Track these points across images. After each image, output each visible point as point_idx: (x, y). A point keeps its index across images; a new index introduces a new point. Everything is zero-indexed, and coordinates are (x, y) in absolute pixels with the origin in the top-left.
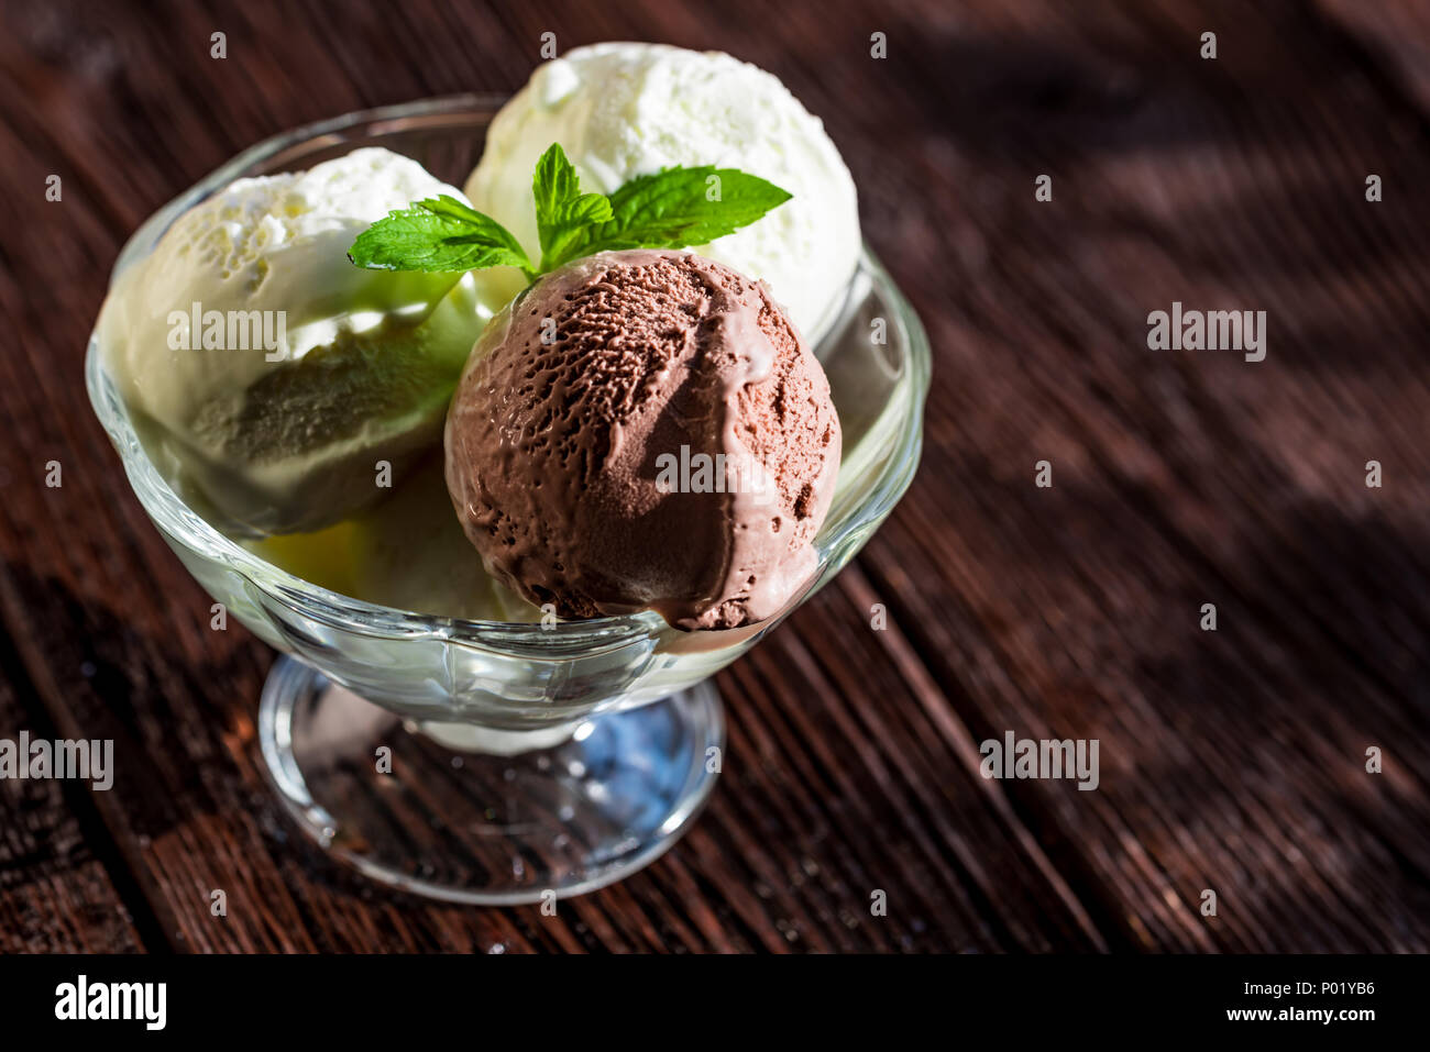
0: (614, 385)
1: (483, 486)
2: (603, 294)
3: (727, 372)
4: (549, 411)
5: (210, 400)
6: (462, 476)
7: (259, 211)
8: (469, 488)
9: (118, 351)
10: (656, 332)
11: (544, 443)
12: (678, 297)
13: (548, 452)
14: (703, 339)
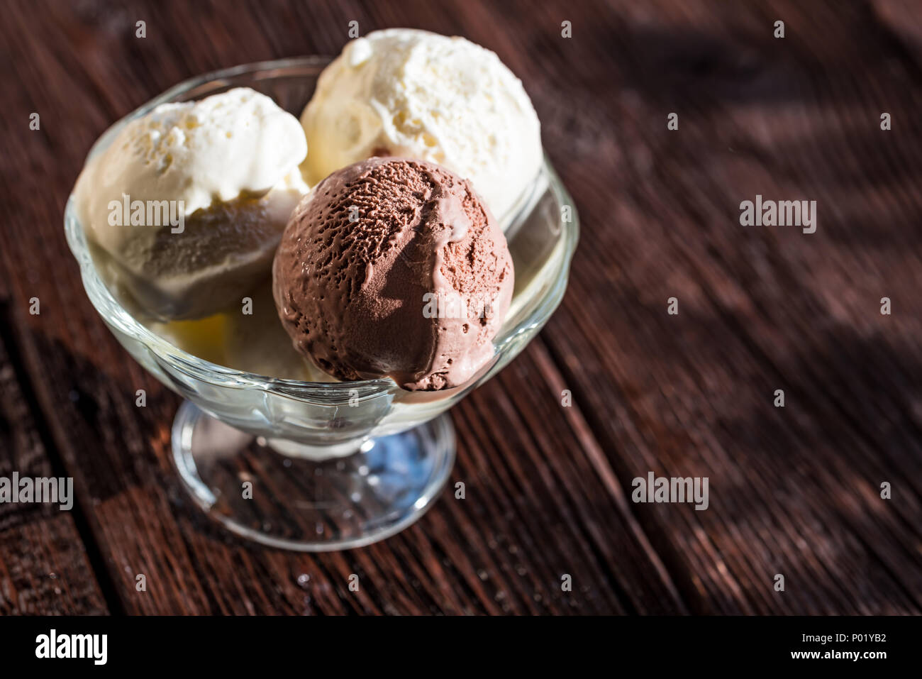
0: (370, 240)
1: (292, 298)
2: (368, 184)
3: (438, 234)
4: (331, 254)
5: (135, 238)
6: (281, 291)
7: (171, 124)
8: (284, 298)
9: (84, 207)
10: (398, 208)
11: (327, 274)
12: (413, 188)
13: (329, 279)
14: (425, 214)
